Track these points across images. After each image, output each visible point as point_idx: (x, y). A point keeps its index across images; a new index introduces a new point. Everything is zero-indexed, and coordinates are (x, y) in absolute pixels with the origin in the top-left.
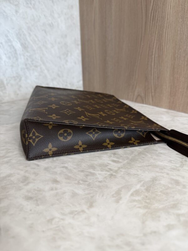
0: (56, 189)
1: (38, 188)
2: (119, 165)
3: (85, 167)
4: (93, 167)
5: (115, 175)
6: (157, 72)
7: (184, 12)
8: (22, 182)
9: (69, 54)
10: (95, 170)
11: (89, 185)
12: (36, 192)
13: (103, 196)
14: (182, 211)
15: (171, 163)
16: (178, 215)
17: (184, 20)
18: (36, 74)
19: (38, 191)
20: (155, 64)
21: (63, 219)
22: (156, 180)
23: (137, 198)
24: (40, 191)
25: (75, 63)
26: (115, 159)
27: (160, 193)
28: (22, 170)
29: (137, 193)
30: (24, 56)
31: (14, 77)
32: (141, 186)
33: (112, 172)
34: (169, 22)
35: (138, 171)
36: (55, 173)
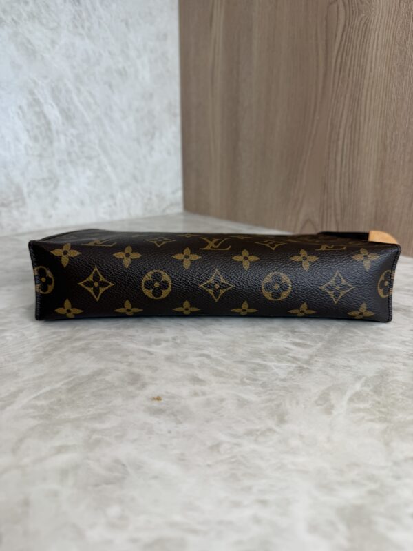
0: (204, 394)
1: (167, 393)
2: (310, 351)
3: (243, 354)
4: (257, 354)
5: (307, 368)
6: (347, 174)
7: (405, 58)
8: (132, 384)
9: (157, 134)
10: (264, 361)
11: (264, 385)
13: (297, 403)
15: (406, 345)
17: (405, 73)
18: (89, 173)
19: (169, 398)
20: (344, 158)
21: (238, 445)
22: (387, 375)
23: (362, 406)
24: (172, 397)
25: (169, 153)
26: (297, 340)
28: (121, 362)
29: (358, 396)
30: (66, 135)
31: (44, 180)
32: (363, 386)
33: (299, 363)
34: (374, 77)
35: (349, 361)
36: (191, 366)
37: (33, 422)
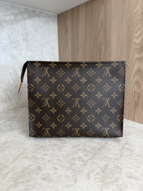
0: (57, 173)
1: (47, 173)
2: (88, 158)
3: (70, 159)
4: (73, 159)
5: (86, 164)
8: (38, 170)
10: (75, 161)
11: (73, 170)
12: (47, 175)
13: (81, 176)
14: (119, 183)
15: (115, 155)
16: (118, 185)
19: (47, 174)
21: (63, 190)
22: (107, 166)
23: (98, 177)
24: (48, 174)
26: (86, 154)
27: (109, 174)
28: (36, 162)
29: (98, 174)
32: (100, 170)
33: (84, 162)
35: (98, 161)
36: (54, 163)
37: (12, 183)
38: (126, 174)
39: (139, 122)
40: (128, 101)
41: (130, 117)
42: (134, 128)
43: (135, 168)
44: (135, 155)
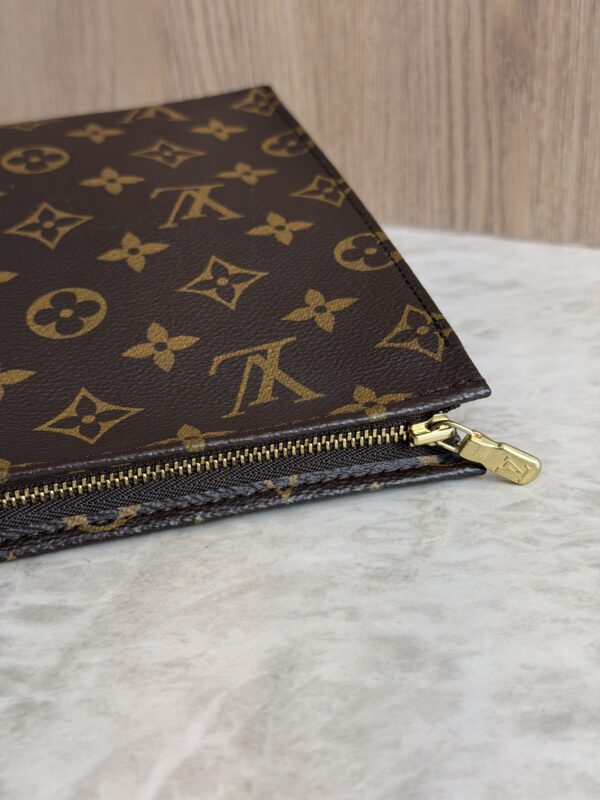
38: (505, 697)
39: (548, 232)
40: (437, 44)
41: (468, 197)
42: (512, 284)
43: (589, 620)
44: (564, 498)
